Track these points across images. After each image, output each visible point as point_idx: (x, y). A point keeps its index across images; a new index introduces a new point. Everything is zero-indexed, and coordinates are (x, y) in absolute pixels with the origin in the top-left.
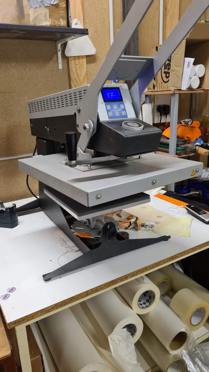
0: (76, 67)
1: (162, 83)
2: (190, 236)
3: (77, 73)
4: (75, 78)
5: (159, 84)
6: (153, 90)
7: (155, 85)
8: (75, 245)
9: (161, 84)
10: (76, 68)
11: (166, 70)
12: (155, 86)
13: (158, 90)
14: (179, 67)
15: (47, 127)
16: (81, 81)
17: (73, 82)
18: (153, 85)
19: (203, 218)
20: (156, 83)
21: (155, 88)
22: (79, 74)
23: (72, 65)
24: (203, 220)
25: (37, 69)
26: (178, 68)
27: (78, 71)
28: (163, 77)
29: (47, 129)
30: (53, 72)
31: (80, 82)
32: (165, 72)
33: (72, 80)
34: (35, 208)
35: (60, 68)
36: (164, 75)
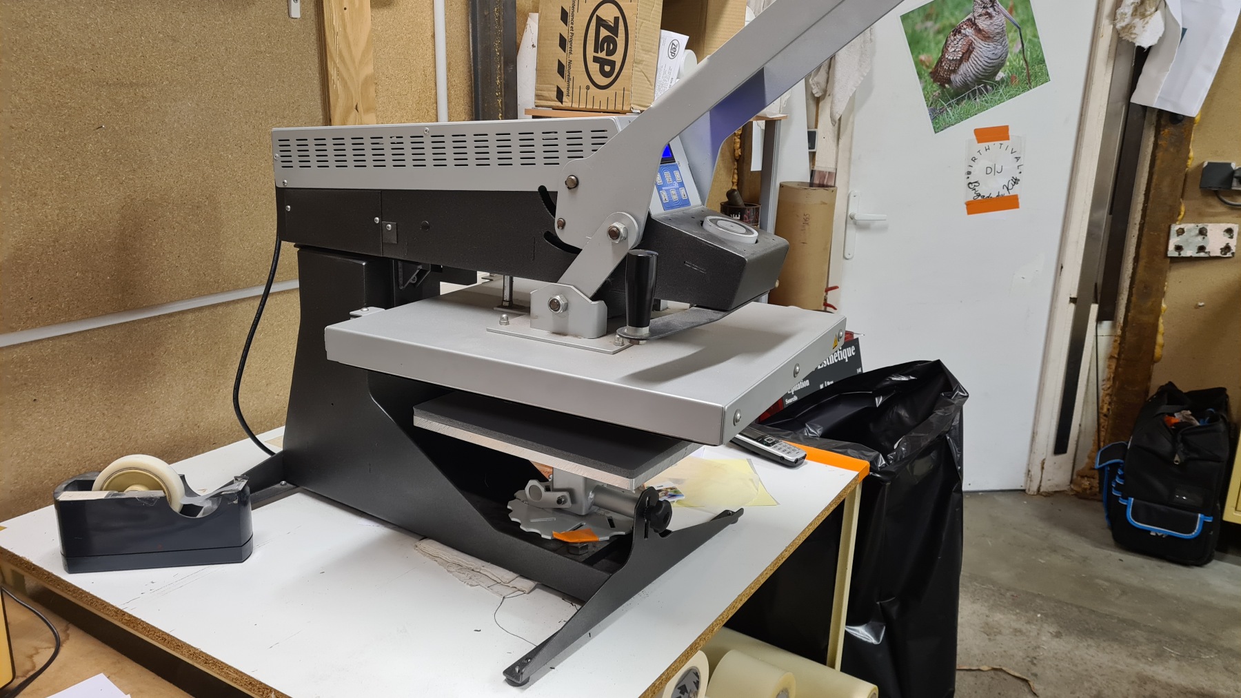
0: (343, 15)
1: (588, 88)
2: (778, 504)
3: (346, 37)
4: (340, 51)
5: (576, 91)
6: (559, 104)
7: (564, 90)
8: (515, 575)
9: (584, 91)
10: (343, 19)
11: (602, 55)
12: (565, 94)
13: (575, 106)
14: (650, 53)
15: (381, 220)
16: (357, 61)
17: (335, 63)
18: (556, 89)
19: (780, 454)
20: (566, 84)
21: (565, 99)
22: (351, 38)
23: (331, 9)
24: (782, 458)
25: (223, 13)
26: (648, 56)
27: (349, 30)
28: (591, 73)
29: (380, 227)
30: (273, 26)
31: (354, 62)
32: (596, 59)
33: (331, 57)
34: (269, 486)
35: (293, 15)
36: (594, 68)
